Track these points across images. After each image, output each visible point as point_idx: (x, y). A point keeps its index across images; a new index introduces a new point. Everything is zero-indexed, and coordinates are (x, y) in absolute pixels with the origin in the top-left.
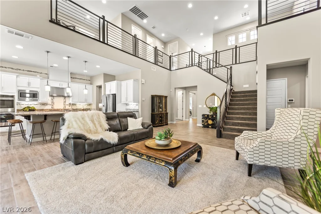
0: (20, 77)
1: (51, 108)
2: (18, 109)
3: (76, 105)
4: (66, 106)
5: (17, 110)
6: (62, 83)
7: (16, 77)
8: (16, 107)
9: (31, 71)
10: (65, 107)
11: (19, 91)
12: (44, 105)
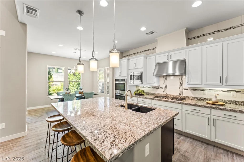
4: (185, 91)
10: (182, 93)
12: (156, 88)
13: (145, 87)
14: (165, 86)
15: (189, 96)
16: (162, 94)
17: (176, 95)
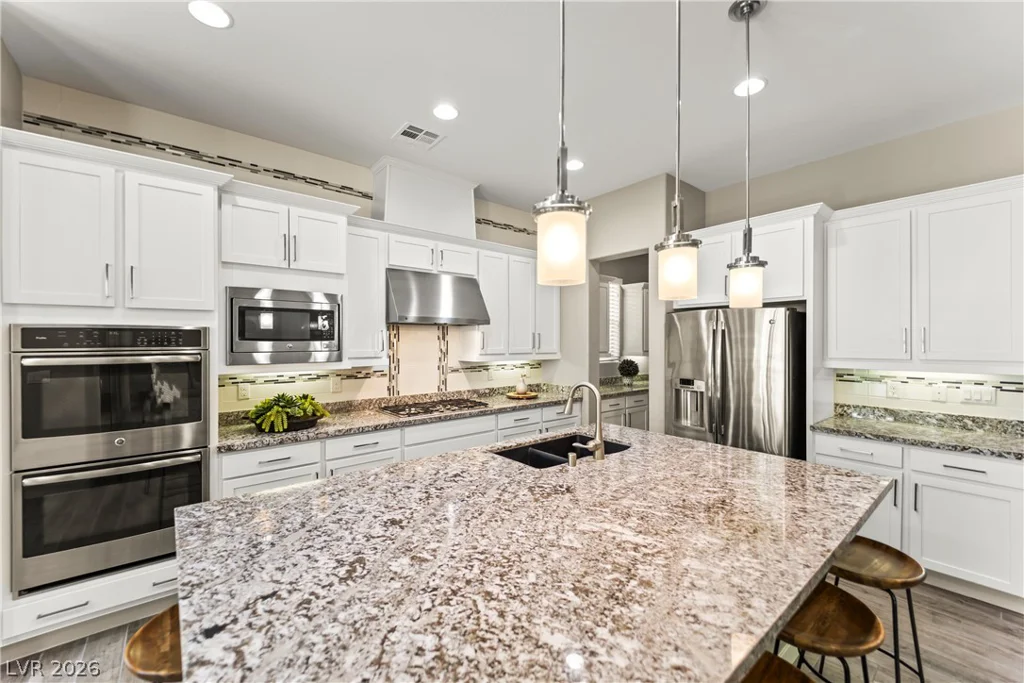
0: (241, 200)
1: (385, 394)
2: (228, 415)
3: (486, 368)
4: (451, 377)
5: (221, 416)
6: (442, 245)
7: (216, 194)
8: (217, 402)
9: (295, 177)
10: (445, 382)
11: (234, 294)
12: (356, 378)
13: (292, 380)
14: (393, 366)
15: (462, 389)
16: (383, 399)
17: (429, 392)
